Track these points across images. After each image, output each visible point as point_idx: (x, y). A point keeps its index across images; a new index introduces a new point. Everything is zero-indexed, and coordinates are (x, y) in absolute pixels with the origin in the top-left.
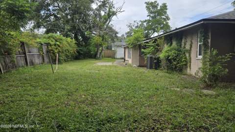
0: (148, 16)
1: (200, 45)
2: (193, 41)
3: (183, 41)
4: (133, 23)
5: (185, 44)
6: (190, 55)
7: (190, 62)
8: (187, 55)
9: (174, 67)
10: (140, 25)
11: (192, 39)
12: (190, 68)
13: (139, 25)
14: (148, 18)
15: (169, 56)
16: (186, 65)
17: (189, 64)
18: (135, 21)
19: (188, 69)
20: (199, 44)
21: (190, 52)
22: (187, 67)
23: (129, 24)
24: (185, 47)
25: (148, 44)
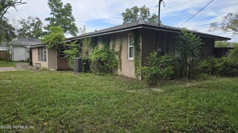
0: (51, 14)
1: (130, 48)
2: (123, 44)
3: (111, 43)
4: (26, 19)
5: (114, 47)
6: (120, 57)
7: (121, 63)
8: (117, 57)
9: (106, 69)
10: (37, 23)
11: (122, 42)
12: (121, 69)
13: (35, 23)
14: (52, 16)
15: (101, 58)
16: (116, 66)
17: (119, 66)
18: (29, 17)
19: (119, 70)
20: (129, 46)
21: (119, 54)
22: (117, 68)
23: (21, 20)
24: (113, 50)
25: (71, 45)
